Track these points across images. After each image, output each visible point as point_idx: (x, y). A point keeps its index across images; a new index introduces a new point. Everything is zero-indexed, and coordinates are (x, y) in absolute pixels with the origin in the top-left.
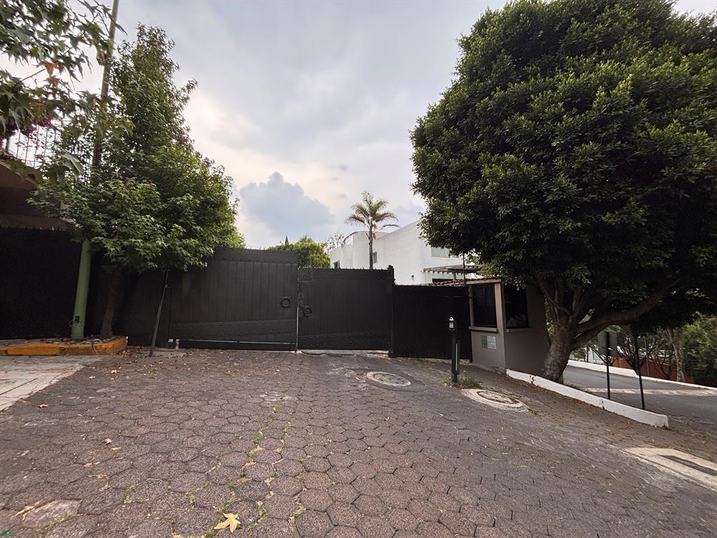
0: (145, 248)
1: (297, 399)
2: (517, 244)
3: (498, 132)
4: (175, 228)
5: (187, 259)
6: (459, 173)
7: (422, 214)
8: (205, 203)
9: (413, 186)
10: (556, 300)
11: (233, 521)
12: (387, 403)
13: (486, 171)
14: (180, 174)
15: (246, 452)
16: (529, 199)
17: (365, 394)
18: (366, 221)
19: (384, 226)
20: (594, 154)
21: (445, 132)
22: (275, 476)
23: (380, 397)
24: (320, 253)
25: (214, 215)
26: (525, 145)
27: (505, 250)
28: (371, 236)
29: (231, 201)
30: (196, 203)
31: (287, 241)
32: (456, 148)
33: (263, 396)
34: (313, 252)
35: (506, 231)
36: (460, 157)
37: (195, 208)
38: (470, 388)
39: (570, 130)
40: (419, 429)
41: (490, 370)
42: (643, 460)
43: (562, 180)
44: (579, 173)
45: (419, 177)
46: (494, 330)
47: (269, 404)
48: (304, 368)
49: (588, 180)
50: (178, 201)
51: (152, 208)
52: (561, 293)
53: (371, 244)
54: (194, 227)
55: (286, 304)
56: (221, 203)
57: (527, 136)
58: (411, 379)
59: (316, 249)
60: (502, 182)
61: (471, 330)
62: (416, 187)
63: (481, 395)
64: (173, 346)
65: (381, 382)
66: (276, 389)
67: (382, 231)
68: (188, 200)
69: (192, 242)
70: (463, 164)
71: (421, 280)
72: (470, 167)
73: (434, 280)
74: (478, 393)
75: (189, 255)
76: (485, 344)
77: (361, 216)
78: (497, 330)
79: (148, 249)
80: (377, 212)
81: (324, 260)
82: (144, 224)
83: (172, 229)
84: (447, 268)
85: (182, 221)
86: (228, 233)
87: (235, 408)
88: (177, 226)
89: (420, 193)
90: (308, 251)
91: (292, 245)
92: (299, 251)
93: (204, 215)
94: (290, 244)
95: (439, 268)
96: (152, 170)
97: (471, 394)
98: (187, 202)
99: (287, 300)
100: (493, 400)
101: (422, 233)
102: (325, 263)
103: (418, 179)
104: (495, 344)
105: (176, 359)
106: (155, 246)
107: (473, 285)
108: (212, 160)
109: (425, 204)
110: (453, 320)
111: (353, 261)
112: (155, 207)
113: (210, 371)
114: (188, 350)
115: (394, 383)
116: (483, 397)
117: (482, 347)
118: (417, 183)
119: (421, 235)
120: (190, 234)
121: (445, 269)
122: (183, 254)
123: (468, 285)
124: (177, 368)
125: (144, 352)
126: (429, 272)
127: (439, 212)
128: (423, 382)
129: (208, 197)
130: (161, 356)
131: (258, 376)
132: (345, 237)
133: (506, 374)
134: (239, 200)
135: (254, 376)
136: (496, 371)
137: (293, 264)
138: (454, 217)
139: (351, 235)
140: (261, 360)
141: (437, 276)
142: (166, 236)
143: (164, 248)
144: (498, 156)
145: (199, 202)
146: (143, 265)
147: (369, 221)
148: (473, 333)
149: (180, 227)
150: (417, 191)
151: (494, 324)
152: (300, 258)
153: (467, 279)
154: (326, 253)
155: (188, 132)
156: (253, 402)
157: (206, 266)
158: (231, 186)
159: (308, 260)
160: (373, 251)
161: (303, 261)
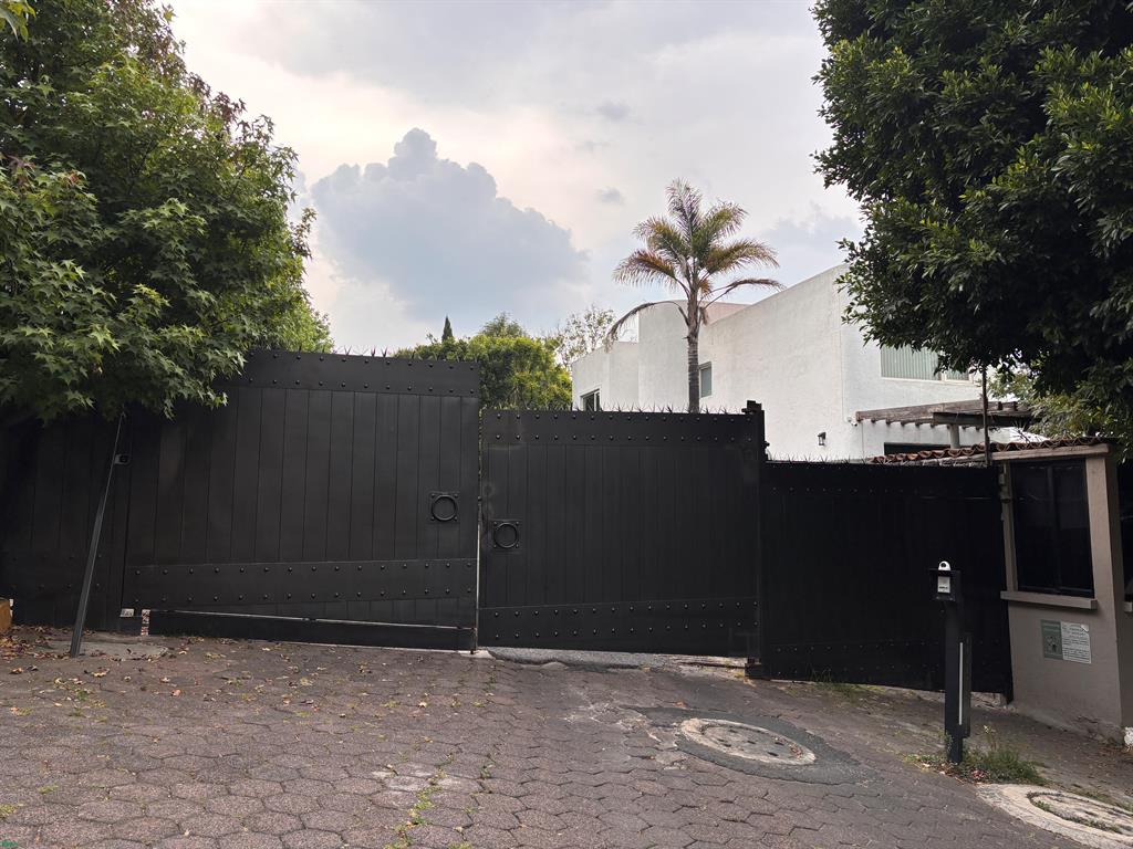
0: (60, 353)
1: (476, 787)
4: (140, 295)
5: (172, 382)
6: (969, 114)
7: (852, 247)
8: (221, 225)
9: (824, 159)
12: (741, 814)
13: (1059, 106)
14: (149, 142)
17: (678, 783)
18: (677, 272)
19: (735, 285)
23: (723, 794)
24: (544, 368)
25: (246, 256)
28: (695, 316)
29: (292, 217)
30: (196, 226)
31: (448, 332)
32: (960, 37)
33: (382, 774)
34: (522, 366)
36: (975, 65)
37: (195, 239)
38: (1006, 780)
41: (1070, 727)
45: (843, 131)
46: (1086, 603)
47: (396, 798)
48: (498, 700)
50: (145, 219)
51: (77, 241)
53: (692, 338)
54: (192, 293)
55: (444, 512)
56: (265, 225)
58: (815, 744)
59: (530, 355)
60: (1111, 140)
61: (1006, 602)
62: (832, 162)
63: (1039, 805)
64: (132, 627)
65: (724, 749)
66: (418, 755)
67: (727, 299)
68: (175, 217)
69: (187, 334)
70: (985, 86)
71: (847, 446)
72: (1007, 95)
73: (889, 448)
74: (1030, 796)
75: (179, 370)
76: (1054, 646)
77: (663, 255)
78: (1095, 603)
79: (68, 354)
81: (555, 386)
82: (56, 284)
83: (132, 300)
84: (932, 410)
85: (160, 276)
86: (283, 311)
87: (302, 805)
88: (145, 289)
89: (846, 182)
90: (508, 363)
91: (461, 343)
92: (482, 361)
93: (220, 259)
94: (457, 340)
95: (906, 409)
96: (74, 134)
97: (1008, 800)
98: (172, 224)
99: (448, 502)
100: (1078, 821)
101: (852, 304)
102: (557, 396)
103: (838, 138)
104: (1088, 648)
105: (141, 664)
106: (87, 346)
107: (1013, 463)
108: (237, 102)
109: (861, 215)
110: (948, 568)
111: (640, 388)
112: (84, 237)
113: (235, 699)
114: (175, 641)
115: (764, 753)
116: (1048, 811)
117: (1046, 656)
118: (835, 152)
119: (849, 310)
120: (182, 312)
121: (925, 413)
122: (161, 368)
123: (1000, 462)
124: (143, 689)
125: (57, 644)
126: (873, 422)
127: (905, 239)
128: (855, 757)
129: (229, 208)
130: (101, 654)
131: (366, 717)
132: (616, 320)
133: (1124, 744)
134: (312, 214)
135: (356, 716)
136: (1090, 732)
137: (465, 399)
138: (954, 255)
139: (634, 312)
140: (374, 672)
141: (899, 435)
142: (116, 319)
143: (111, 351)
144: (1102, 57)
145: (203, 221)
146: (53, 398)
147: (687, 271)
148: (1013, 613)
149: (153, 291)
150: (835, 174)
151: (1084, 585)
152: (486, 381)
153: (994, 445)
154: (559, 366)
155: (169, 20)
156: (354, 790)
157: (225, 402)
158: (290, 175)
159: (508, 387)
160: (701, 362)
161: (493, 391)
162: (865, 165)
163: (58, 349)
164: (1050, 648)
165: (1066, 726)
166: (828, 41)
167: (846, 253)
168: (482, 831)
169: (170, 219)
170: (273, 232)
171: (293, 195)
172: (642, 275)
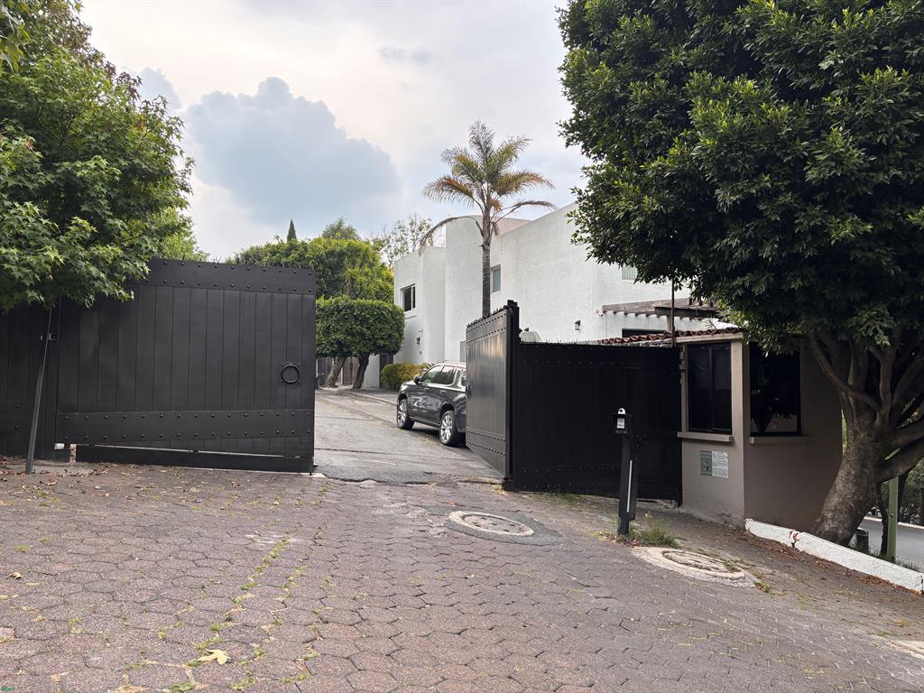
0: (23, 264)
1: (311, 542)
2: (753, 264)
3: (728, 28)
4: (76, 225)
5: (97, 284)
6: (647, 112)
7: (580, 193)
8: (132, 171)
9: (566, 126)
10: (850, 382)
11: (221, 656)
12: (476, 557)
13: (697, 114)
14: (74, 112)
15: (230, 598)
16: (777, 174)
17: (439, 543)
18: (475, 195)
19: (519, 205)
20: (897, 89)
21: (624, 21)
22: (276, 623)
23: (468, 548)
24: (371, 266)
25: (147, 194)
26: (779, 61)
27: (733, 275)
28: (488, 228)
29: (178, 164)
30: (114, 174)
31: (292, 234)
32: (645, 57)
33: (252, 536)
34: (354, 263)
35: (734, 237)
36: (653, 78)
37: (113, 184)
38: (654, 545)
39: (857, 38)
40: (523, 592)
41: (714, 520)
42: (917, 656)
43: (838, 136)
44: (872, 125)
45: (579, 107)
46: (726, 438)
47: (262, 547)
48: (328, 501)
49: (888, 139)
50: (77, 169)
51: (27, 184)
52: (861, 364)
53: (486, 246)
54: (110, 221)
55: (291, 377)
56: (162, 174)
57: (780, 42)
58: (530, 523)
59: (361, 255)
60: (724, 139)
61: (681, 439)
62: (571, 128)
63: (667, 557)
64: (63, 456)
65: (475, 527)
66: (274, 527)
67: (512, 216)
68: (98, 168)
69: (108, 251)
70: (657, 94)
71: (594, 332)
72: (671, 100)
73: (626, 333)
74: (663, 553)
75: (102, 275)
76: (707, 467)
77: (464, 180)
78: (732, 438)
79: (28, 265)
80: (503, 172)
81: (380, 280)
82: (21, 219)
83: (71, 228)
84: (654, 305)
85: (87, 209)
86: (173, 233)
87: (203, 548)
88: (80, 221)
89: (581, 143)
90: (343, 260)
91: (303, 243)
92: (320, 259)
93: (128, 196)
94: (299, 241)
95: (637, 304)
96: (22, 106)
97: (649, 554)
98: (97, 173)
99: (293, 370)
100: (687, 564)
101: (578, 231)
102: (381, 289)
103: (576, 112)
104: (726, 468)
105: (78, 479)
106: (43, 261)
107: (690, 345)
108: (136, 78)
109: (582, 174)
110: (624, 412)
111: (447, 284)
112: (32, 182)
113: (147, 499)
114: (96, 466)
115: (501, 530)
116: (671, 559)
117: (702, 474)
118: (574, 122)
119: (576, 235)
120: (104, 236)
121: (650, 307)
122: (89, 273)
123: (681, 344)
124: (84, 492)
125: (12, 467)
126: (615, 313)
127: (609, 192)
128: (561, 533)
129: (136, 161)
130: (47, 473)
131: (239, 510)
132: (432, 227)
133: (745, 529)
134: (192, 162)
135: (231, 509)
136: (726, 522)
137: (306, 296)
138: (635, 205)
139: (441, 224)
140: (242, 485)
141: (634, 323)
142: (58, 240)
143: (58, 264)
144: (725, 81)
145: (118, 172)
146: (17, 296)
147: (482, 193)
148: (685, 446)
149: (86, 222)
150: (573, 138)
151: (726, 426)
152: (324, 274)
153: (677, 332)
154: (383, 264)
155: (79, 10)
156: (235, 542)
157: (133, 297)
158: (178, 137)
159: (340, 280)
160: (492, 265)
161: (329, 283)
162: (591, 134)
163: (22, 263)
164: (705, 469)
165: (712, 519)
166: (566, 44)
167: (575, 197)
168: (315, 561)
169: (95, 169)
170: (168, 178)
171: (181, 152)
172: (446, 194)
